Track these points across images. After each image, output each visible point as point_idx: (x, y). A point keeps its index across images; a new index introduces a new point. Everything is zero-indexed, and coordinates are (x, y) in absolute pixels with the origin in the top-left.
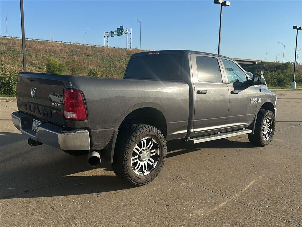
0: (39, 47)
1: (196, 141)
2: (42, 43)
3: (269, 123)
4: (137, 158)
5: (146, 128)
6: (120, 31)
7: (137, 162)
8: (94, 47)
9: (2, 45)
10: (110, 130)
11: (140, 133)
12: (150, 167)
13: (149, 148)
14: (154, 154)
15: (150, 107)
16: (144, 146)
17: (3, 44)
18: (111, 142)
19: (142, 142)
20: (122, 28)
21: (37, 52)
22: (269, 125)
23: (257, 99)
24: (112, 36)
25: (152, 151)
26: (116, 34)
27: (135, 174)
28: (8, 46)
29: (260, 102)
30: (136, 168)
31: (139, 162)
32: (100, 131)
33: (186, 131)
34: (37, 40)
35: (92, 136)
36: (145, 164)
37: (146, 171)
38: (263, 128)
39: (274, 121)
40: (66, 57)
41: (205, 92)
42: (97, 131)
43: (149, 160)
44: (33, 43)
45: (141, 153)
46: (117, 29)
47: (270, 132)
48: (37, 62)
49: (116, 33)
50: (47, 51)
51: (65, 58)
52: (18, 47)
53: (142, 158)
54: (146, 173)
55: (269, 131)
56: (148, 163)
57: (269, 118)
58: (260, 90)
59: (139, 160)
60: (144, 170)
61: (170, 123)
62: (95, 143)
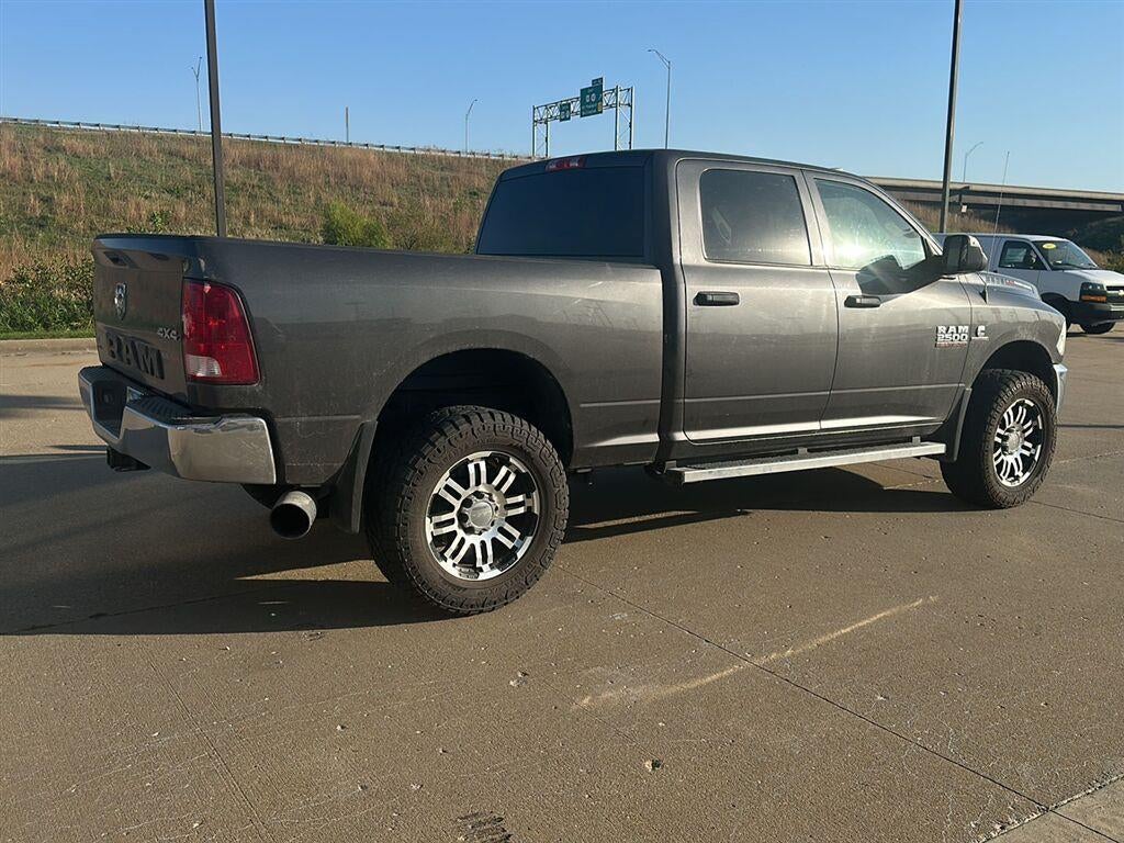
0: (305, 167)
1: (692, 476)
2: (316, 150)
3: (1026, 422)
4: (451, 522)
5: (482, 420)
6: (592, 99)
7: (454, 534)
8: (494, 161)
9: (180, 161)
10: (345, 422)
11: (457, 434)
12: (502, 554)
13: (498, 488)
14: (521, 510)
15: (498, 347)
16: (478, 483)
17: (184, 158)
18: (352, 460)
19: (471, 468)
20: (597, 86)
21: (296, 183)
22: (1029, 428)
23: (967, 327)
24: (561, 120)
25: (510, 501)
26: (578, 109)
27: (445, 572)
28: (201, 166)
29: (982, 341)
30: (448, 554)
31: (461, 533)
32: (308, 423)
33: (654, 438)
34: (300, 140)
35: (280, 439)
36: (483, 544)
37: (487, 565)
38: (999, 440)
39: (1047, 413)
40: (396, 200)
41: (731, 298)
42: (299, 421)
43: (502, 530)
44: (283, 153)
45: (467, 503)
46: (582, 90)
47: (1032, 456)
48: (297, 221)
49: (575, 107)
50: (332, 179)
51: (392, 205)
52: (235, 167)
53: (470, 521)
54: (488, 573)
55: (1027, 453)
56: (494, 541)
57: (1027, 402)
58: (983, 295)
59: (461, 526)
60: (479, 564)
61: (582, 405)
62: (292, 462)
